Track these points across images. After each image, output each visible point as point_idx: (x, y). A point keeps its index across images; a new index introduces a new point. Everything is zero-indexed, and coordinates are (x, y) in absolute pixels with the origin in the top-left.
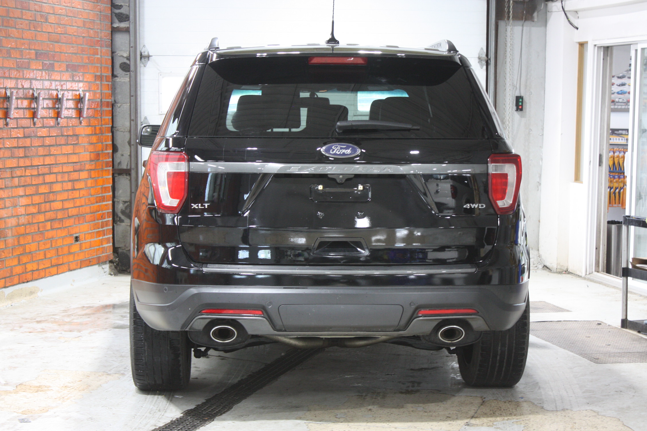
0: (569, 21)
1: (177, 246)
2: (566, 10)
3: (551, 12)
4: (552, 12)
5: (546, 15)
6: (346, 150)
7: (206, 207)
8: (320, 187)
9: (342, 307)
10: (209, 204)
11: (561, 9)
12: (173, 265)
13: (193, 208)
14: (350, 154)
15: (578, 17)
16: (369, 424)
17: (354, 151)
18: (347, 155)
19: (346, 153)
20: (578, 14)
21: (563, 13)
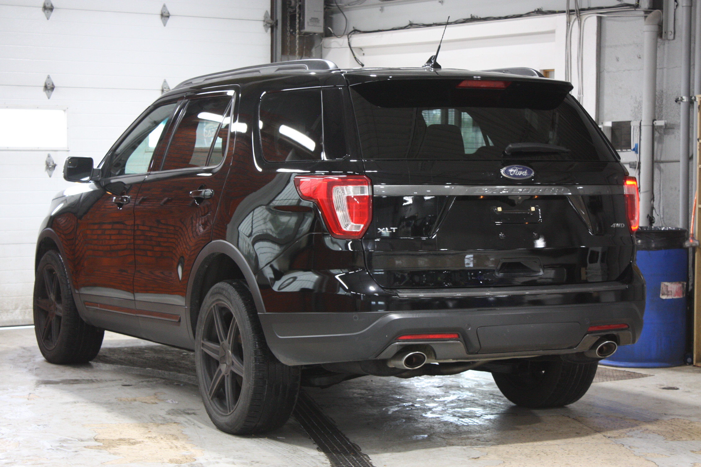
0: (355, 58)
1: (350, 273)
2: (352, 46)
3: (328, 48)
4: (330, 48)
5: (321, 51)
6: (523, 172)
7: (394, 231)
8: (500, 209)
9: (532, 326)
10: (397, 228)
11: (348, 46)
12: (352, 292)
13: (379, 232)
14: (527, 176)
15: (364, 54)
16: (536, 444)
17: (529, 172)
18: (524, 176)
19: (523, 175)
20: (363, 50)
21: (349, 49)
